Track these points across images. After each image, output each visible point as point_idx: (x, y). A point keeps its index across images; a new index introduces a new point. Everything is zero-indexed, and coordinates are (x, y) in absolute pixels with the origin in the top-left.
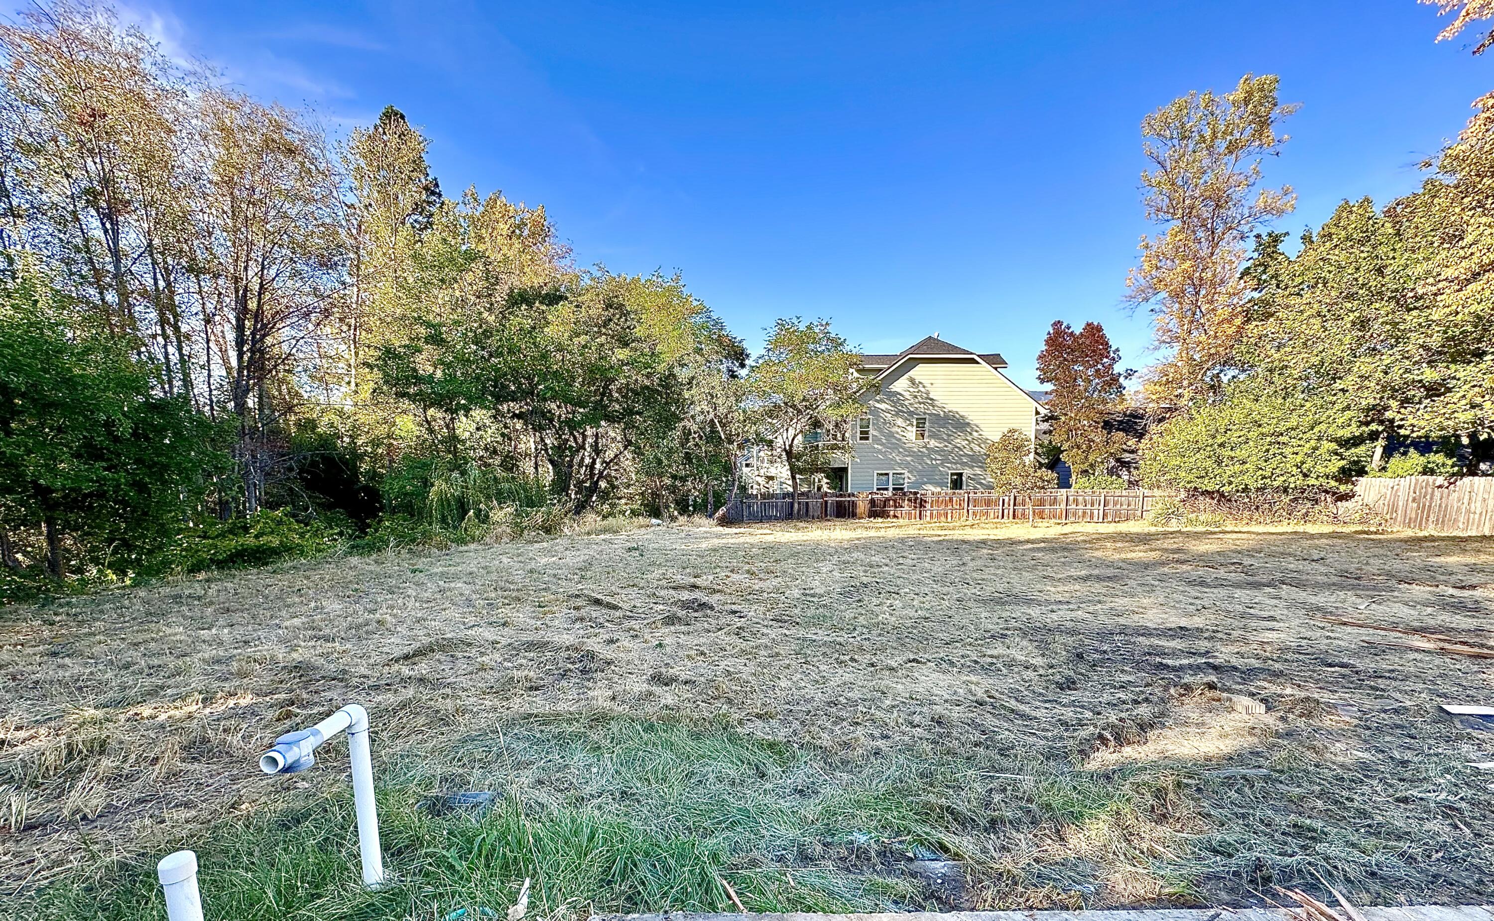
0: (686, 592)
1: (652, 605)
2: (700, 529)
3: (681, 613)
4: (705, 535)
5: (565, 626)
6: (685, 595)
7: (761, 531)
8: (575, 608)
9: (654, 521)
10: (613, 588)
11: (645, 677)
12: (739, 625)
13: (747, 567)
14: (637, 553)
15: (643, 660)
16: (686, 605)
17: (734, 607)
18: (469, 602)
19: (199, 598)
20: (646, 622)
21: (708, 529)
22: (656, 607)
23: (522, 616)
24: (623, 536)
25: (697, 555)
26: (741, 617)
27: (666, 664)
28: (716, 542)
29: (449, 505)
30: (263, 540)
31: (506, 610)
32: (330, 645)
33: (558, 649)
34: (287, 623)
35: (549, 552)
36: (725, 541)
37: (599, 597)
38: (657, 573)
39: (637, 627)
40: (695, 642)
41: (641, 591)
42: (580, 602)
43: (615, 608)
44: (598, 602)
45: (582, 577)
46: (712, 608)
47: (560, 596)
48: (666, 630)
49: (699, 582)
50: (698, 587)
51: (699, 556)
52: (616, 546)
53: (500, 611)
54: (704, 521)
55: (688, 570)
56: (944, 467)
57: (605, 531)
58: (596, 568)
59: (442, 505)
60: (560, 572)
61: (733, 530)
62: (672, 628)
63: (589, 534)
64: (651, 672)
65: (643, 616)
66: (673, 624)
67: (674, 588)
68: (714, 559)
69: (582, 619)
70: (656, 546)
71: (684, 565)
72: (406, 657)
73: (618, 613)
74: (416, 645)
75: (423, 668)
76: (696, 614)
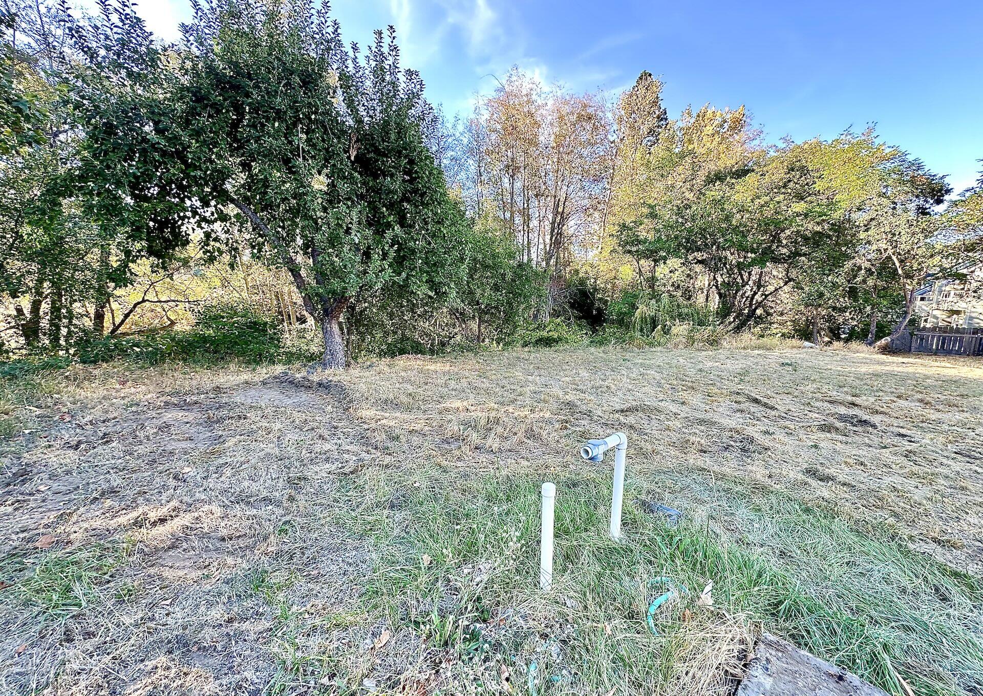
0: (843, 407)
1: (806, 412)
2: (858, 354)
3: (838, 424)
4: (864, 361)
5: (728, 413)
6: (842, 410)
7: (938, 364)
8: (736, 402)
9: (807, 344)
10: (769, 392)
11: (799, 468)
12: (909, 448)
13: (919, 396)
14: (790, 368)
15: (798, 455)
16: (842, 418)
17: (903, 431)
18: (659, 385)
19: (527, 360)
20: (801, 424)
21: (867, 356)
22: (810, 414)
23: (696, 399)
24: (777, 353)
25: (854, 377)
26: (911, 441)
27: (821, 463)
28: (879, 368)
29: (646, 320)
30: (551, 334)
31: (685, 394)
32: (583, 395)
33: (723, 429)
34: (563, 379)
35: (714, 359)
36: (887, 368)
37: (758, 397)
38: (811, 387)
39: (792, 427)
40: (854, 453)
41: (795, 399)
42: (740, 398)
43: (772, 408)
44: (756, 401)
45: (741, 380)
46: (874, 426)
47: (724, 391)
48: (823, 435)
49: (858, 401)
50: (857, 405)
51: (858, 379)
52: (770, 360)
53: (680, 393)
54: (863, 347)
55: (845, 389)
57: (759, 348)
58: (753, 375)
59: (642, 320)
60: (723, 374)
61: (900, 359)
62: (828, 435)
63: (744, 348)
64: (805, 466)
65: (797, 419)
66: (829, 432)
67: (830, 402)
68: (876, 383)
69: (742, 411)
70: (810, 364)
71: (842, 384)
72: (622, 411)
73: (773, 413)
74: (627, 405)
75: (631, 419)
76: (855, 428)
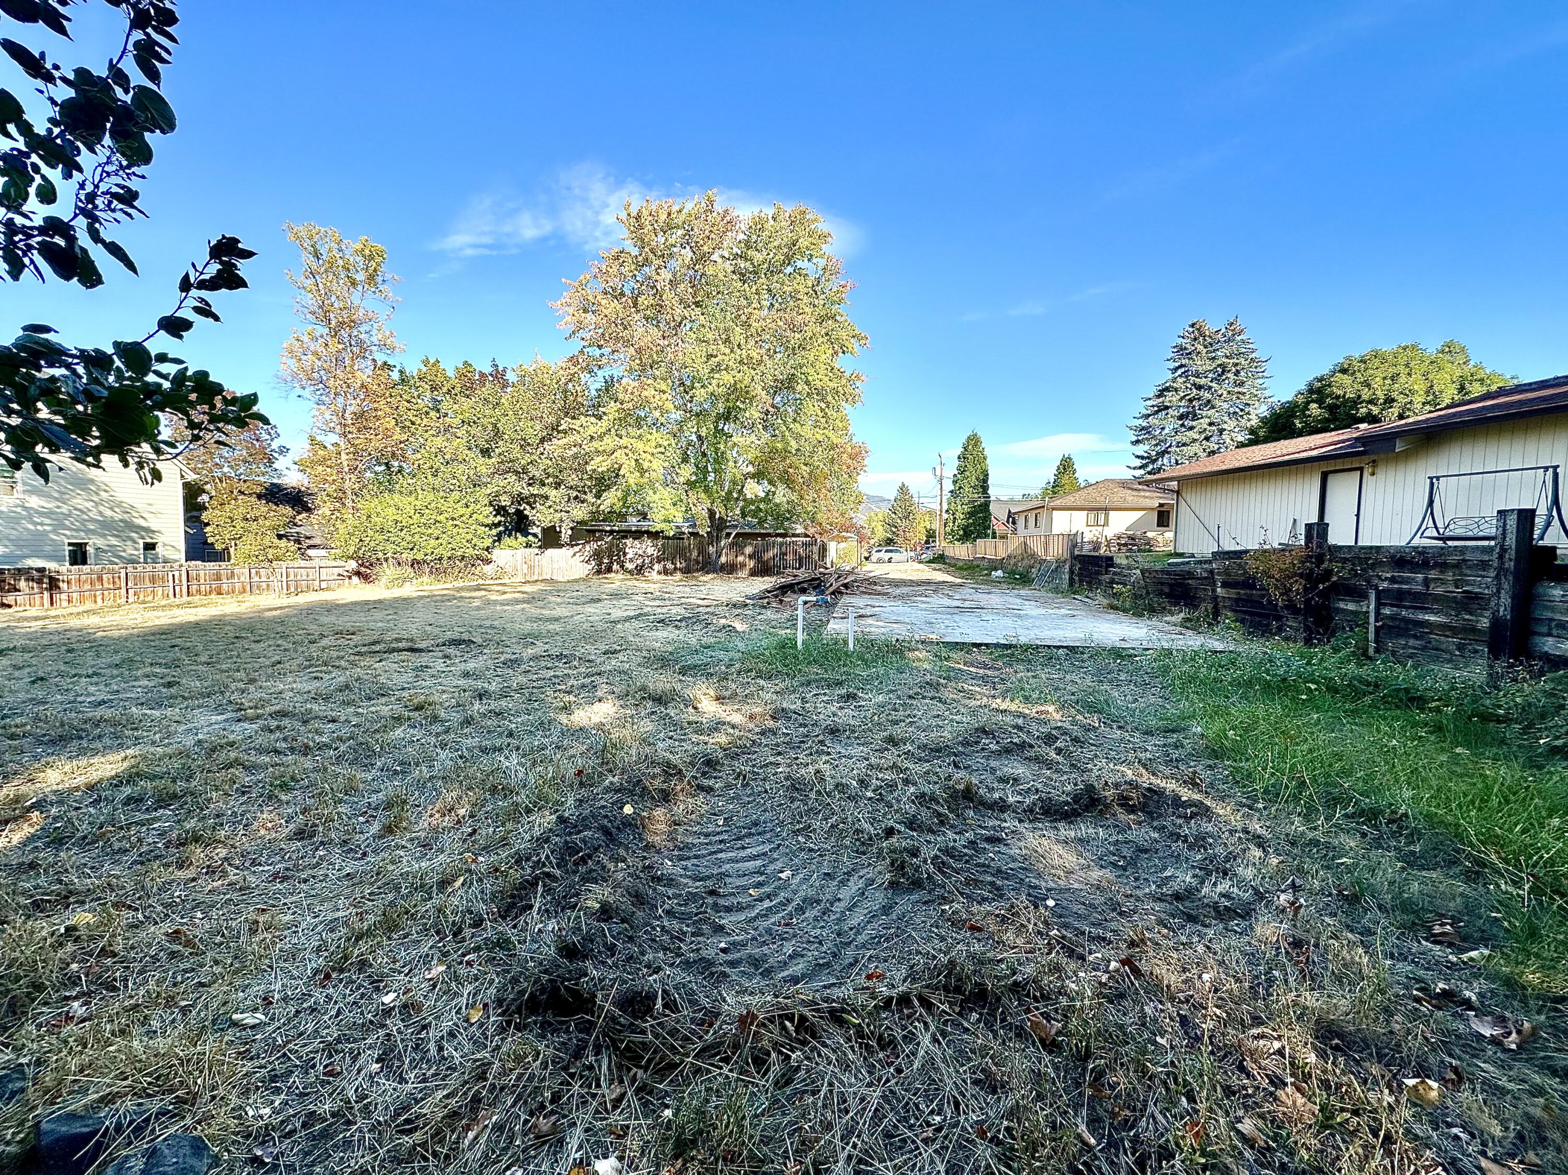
56: (58, 534)
